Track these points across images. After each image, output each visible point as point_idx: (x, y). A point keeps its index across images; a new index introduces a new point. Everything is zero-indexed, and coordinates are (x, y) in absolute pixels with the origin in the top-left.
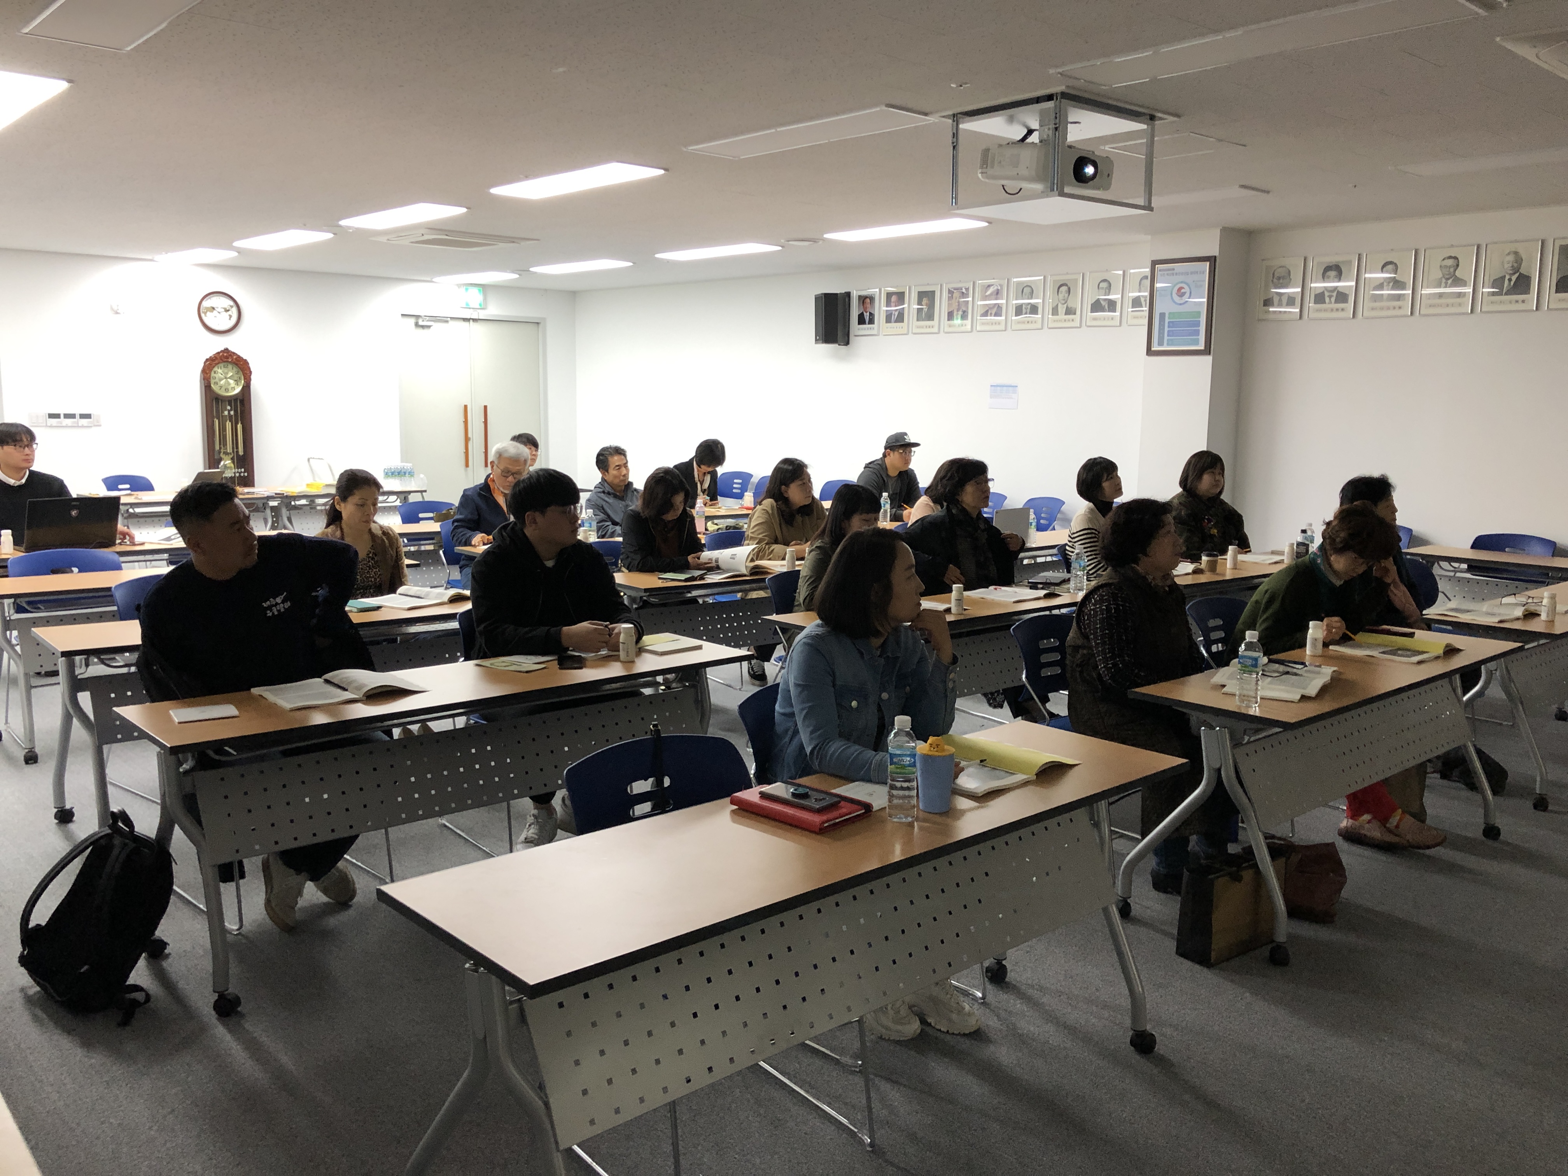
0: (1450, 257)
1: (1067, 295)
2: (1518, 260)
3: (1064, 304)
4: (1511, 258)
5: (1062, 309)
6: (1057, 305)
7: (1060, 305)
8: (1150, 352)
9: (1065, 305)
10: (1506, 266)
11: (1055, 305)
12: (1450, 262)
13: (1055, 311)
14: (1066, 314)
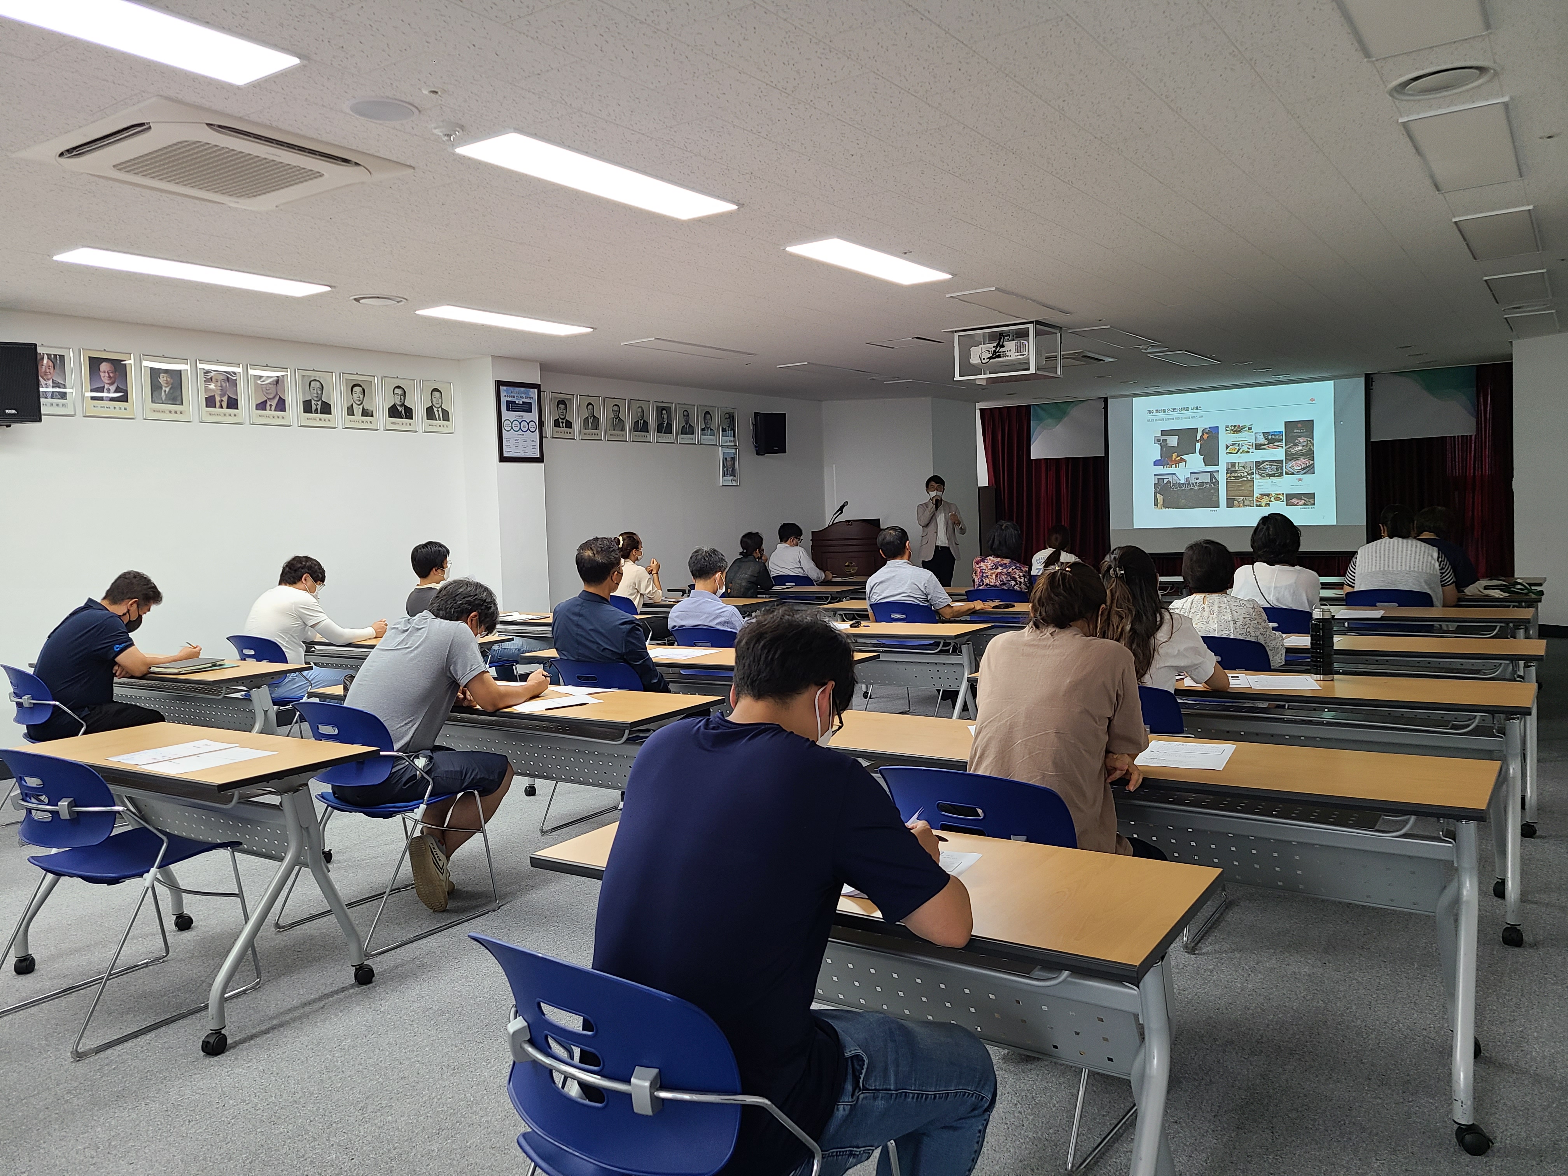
0: (616, 405)
1: (361, 396)
2: (643, 412)
3: (359, 405)
4: (640, 410)
5: (358, 410)
6: (352, 405)
7: (355, 405)
8: (503, 459)
9: (362, 406)
10: (639, 414)
11: (350, 404)
12: (616, 408)
13: (351, 411)
14: (362, 415)
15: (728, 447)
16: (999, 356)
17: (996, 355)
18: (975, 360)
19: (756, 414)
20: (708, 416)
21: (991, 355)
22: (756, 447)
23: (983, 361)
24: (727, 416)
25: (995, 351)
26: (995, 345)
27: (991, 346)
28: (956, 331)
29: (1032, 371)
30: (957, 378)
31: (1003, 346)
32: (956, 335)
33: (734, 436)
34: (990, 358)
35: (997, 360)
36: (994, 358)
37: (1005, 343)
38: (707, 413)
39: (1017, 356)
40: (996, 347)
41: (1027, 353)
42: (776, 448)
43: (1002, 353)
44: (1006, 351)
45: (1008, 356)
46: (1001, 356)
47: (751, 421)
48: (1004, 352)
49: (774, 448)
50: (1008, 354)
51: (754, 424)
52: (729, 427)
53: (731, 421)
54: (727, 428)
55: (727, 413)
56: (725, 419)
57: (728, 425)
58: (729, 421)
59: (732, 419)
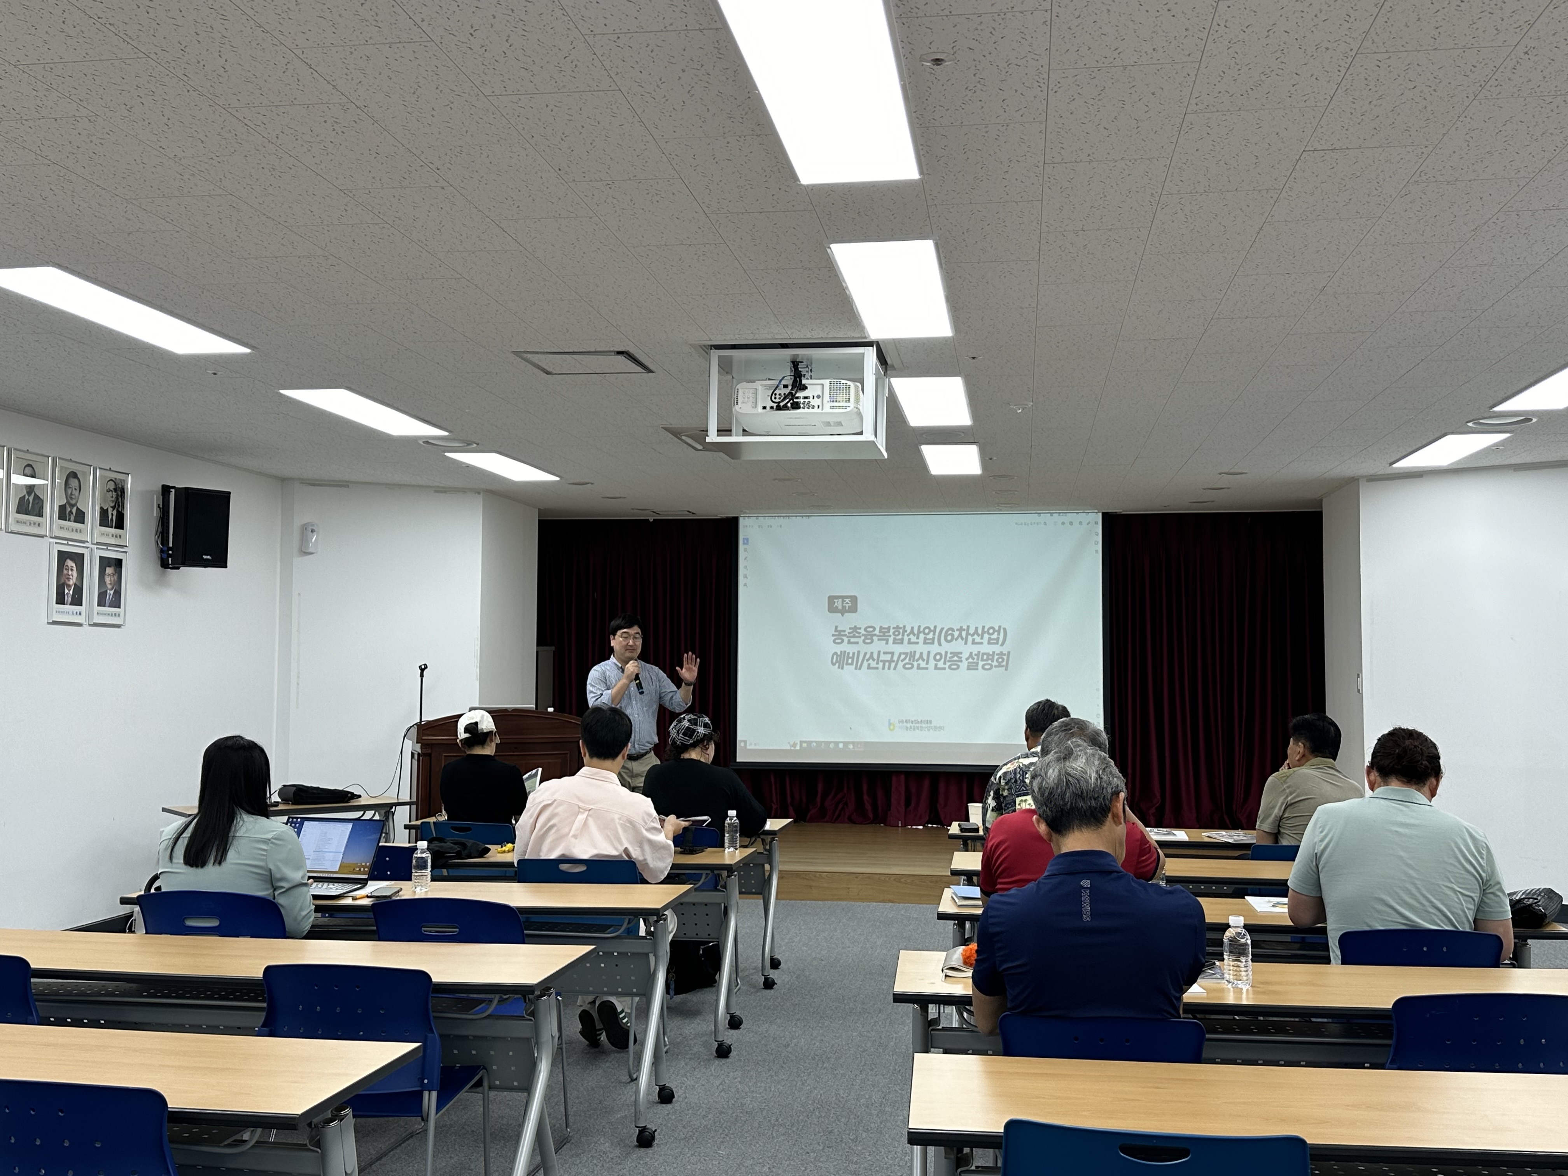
16: (796, 406)
17: (788, 402)
18: (746, 408)
19: (166, 490)
20: (74, 483)
22: (162, 551)
24: (112, 486)
25: (786, 395)
28: (712, 349)
29: (869, 436)
30: (712, 439)
31: (804, 388)
35: (792, 412)
37: (810, 381)
38: (73, 475)
39: (832, 407)
41: (852, 404)
42: (209, 557)
43: (802, 401)
44: (812, 397)
45: (813, 407)
46: (802, 406)
47: (157, 500)
48: (806, 398)
49: (205, 557)
50: (815, 402)
51: (161, 506)
52: (113, 508)
53: (117, 495)
54: (110, 510)
55: (111, 480)
56: (107, 491)
57: (113, 505)
58: (114, 496)
59: (119, 493)
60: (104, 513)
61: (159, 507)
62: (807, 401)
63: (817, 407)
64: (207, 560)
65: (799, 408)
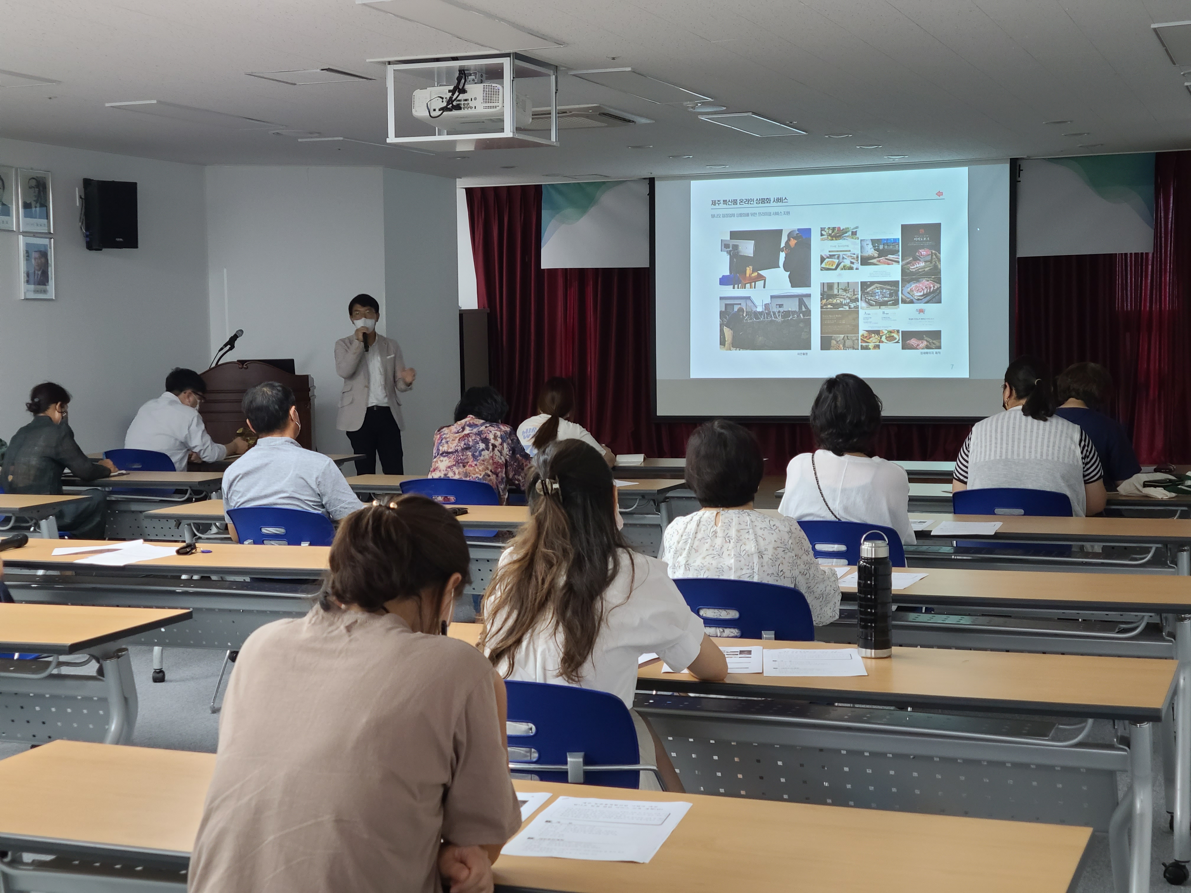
15: (35, 235)
16: (458, 107)
17: (452, 105)
18: (420, 111)
19: (87, 183)
21: (445, 104)
22: (87, 236)
23: (434, 114)
24: (33, 183)
25: (451, 98)
26: (451, 88)
27: (445, 91)
28: (389, 63)
29: (508, 133)
30: (392, 139)
31: (463, 91)
32: (391, 69)
33: (48, 217)
34: (443, 109)
35: (455, 113)
36: (450, 110)
37: (467, 87)
39: (485, 108)
40: (453, 92)
41: (500, 104)
42: (121, 240)
43: (462, 102)
44: (470, 100)
45: (471, 108)
46: (462, 106)
47: (77, 192)
48: (466, 100)
49: (118, 239)
50: (472, 104)
51: (83, 197)
52: (36, 202)
53: (39, 192)
54: (33, 204)
55: (33, 178)
56: (30, 188)
57: (35, 199)
58: (37, 192)
59: (41, 189)
60: (27, 206)
61: (81, 197)
62: (466, 102)
63: (474, 108)
64: (120, 242)
65: (460, 108)
